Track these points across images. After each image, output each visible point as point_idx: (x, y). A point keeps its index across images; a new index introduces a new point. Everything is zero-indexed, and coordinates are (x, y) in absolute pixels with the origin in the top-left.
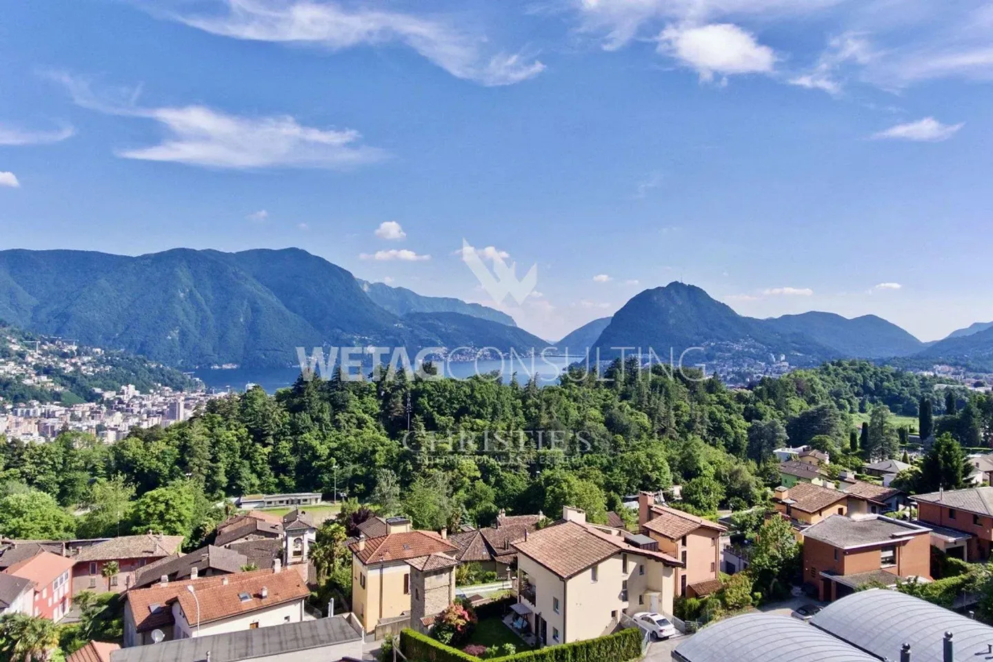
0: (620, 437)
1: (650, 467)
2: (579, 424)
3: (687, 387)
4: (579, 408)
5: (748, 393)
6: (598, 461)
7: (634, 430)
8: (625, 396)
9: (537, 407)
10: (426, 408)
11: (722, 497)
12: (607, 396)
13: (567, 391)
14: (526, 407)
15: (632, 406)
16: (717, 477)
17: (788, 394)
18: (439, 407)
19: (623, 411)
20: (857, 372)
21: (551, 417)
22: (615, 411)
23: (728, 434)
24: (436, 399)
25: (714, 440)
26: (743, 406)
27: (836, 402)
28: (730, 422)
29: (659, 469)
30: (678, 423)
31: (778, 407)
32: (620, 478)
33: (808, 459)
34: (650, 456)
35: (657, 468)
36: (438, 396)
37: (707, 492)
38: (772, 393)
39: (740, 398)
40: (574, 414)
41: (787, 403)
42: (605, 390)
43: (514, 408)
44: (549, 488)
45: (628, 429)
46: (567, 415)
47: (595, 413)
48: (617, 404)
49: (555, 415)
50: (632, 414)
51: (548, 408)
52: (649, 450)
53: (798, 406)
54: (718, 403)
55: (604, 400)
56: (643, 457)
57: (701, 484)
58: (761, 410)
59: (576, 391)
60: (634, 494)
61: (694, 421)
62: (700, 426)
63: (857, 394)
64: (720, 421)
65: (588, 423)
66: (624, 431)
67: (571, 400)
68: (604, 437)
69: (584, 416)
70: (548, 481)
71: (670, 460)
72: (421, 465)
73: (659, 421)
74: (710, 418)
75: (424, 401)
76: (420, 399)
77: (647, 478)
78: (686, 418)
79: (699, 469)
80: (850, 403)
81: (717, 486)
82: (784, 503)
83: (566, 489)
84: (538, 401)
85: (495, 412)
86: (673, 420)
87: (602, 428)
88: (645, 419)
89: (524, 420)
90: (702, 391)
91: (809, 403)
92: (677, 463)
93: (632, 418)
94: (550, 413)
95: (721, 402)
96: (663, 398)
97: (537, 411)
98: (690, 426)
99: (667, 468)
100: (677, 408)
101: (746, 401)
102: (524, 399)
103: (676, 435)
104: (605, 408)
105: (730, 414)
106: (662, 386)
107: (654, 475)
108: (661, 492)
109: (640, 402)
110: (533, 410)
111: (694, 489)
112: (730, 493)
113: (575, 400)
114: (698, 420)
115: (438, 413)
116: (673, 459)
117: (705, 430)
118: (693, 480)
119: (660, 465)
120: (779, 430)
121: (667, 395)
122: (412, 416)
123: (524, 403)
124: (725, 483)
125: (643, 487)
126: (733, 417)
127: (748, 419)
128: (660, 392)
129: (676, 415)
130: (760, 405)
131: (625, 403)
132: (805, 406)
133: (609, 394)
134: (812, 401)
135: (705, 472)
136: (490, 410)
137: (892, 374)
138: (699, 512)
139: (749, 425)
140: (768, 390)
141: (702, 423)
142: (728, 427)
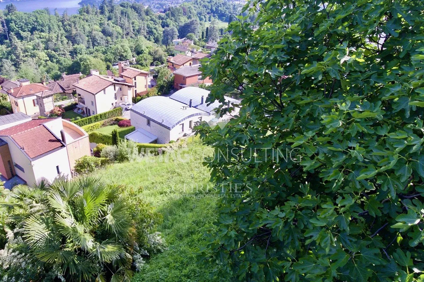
0: (109, 38)
1: (123, 51)
2: (90, 33)
3: (137, 13)
4: (89, 25)
5: (163, 15)
6: (101, 50)
7: (115, 34)
8: (109, 19)
9: (70, 25)
10: (15, 29)
11: (152, 61)
12: (101, 19)
13: (82, 17)
14: (64, 26)
15: (113, 23)
16: (150, 53)
17: (180, 14)
18: (21, 27)
19: (109, 26)
20: (209, 3)
21: (77, 30)
22: (106, 26)
23: (155, 34)
24: (19, 23)
25: (149, 37)
26: (161, 21)
27: (199, 17)
28: (155, 29)
29: (126, 51)
30: (134, 30)
31: (176, 21)
32: (111, 56)
33: (185, 44)
34: (122, 46)
35: (125, 51)
36: (20, 22)
37: (145, 60)
38: (173, 15)
39: (160, 18)
40: (87, 28)
41: (179, 19)
42: (100, 16)
43: (59, 26)
44: (82, 63)
45: (112, 34)
46: (84, 28)
47: (97, 27)
48: (106, 22)
49: (79, 29)
50: (113, 27)
51: (75, 26)
52: (122, 44)
53: (183, 20)
54: (150, 20)
55: (101, 21)
56: (120, 47)
57: (143, 57)
58: (168, 23)
59: (87, 17)
60: (117, 62)
61: (141, 29)
62: (143, 31)
63: (208, 13)
64: (151, 28)
65: (94, 32)
66: (110, 35)
67: (85, 21)
68: (102, 38)
69: (92, 29)
70: (81, 60)
71: (131, 47)
72: (19, 56)
73: (126, 30)
74: (147, 27)
75: (12, 25)
76: (11, 24)
77: (122, 56)
78: (137, 28)
79: (143, 50)
80: (205, 17)
81: (149, 56)
82: (171, 62)
83: (89, 63)
84: (70, 23)
85: (50, 29)
86: (132, 29)
87: (101, 34)
88: (119, 29)
89: (64, 32)
90: (144, 15)
91: (188, 18)
92: (133, 49)
93: (114, 29)
94: (76, 28)
95: (152, 20)
96: (126, 18)
97: (70, 27)
98: (139, 31)
99: (129, 51)
100: (133, 23)
101: (162, 19)
102: (63, 22)
103: (133, 36)
104: (101, 24)
105: (156, 25)
106: (125, 13)
107: (124, 54)
108: (128, 61)
109: (117, 21)
110: (68, 27)
111: (141, 59)
112: (155, 59)
113: (87, 21)
114: (142, 28)
115: (21, 30)
116: (132, 47)
117: (145, 33)
118: (140, 55)
119: (127, 50)
120: (175, 32)
121: (128, 17)
122: (9, 33)
123: (63, 24)
124: (153, 55)
125: (120, 60)
126: (157, 26)
127: (163, 27)
128: (125, 16)
129: (133, 27)
130: (168, 20)
131: (110, 21)
132: (187, 20)
133: (102, 17)
134: (189, 17)
135: (145, 52)
136: (47, 28)
137: (223, 4)
138: (143, 68)
139: (163, 29)
140: (172, 13)
141: (144, 29)
142: (154, 31)
